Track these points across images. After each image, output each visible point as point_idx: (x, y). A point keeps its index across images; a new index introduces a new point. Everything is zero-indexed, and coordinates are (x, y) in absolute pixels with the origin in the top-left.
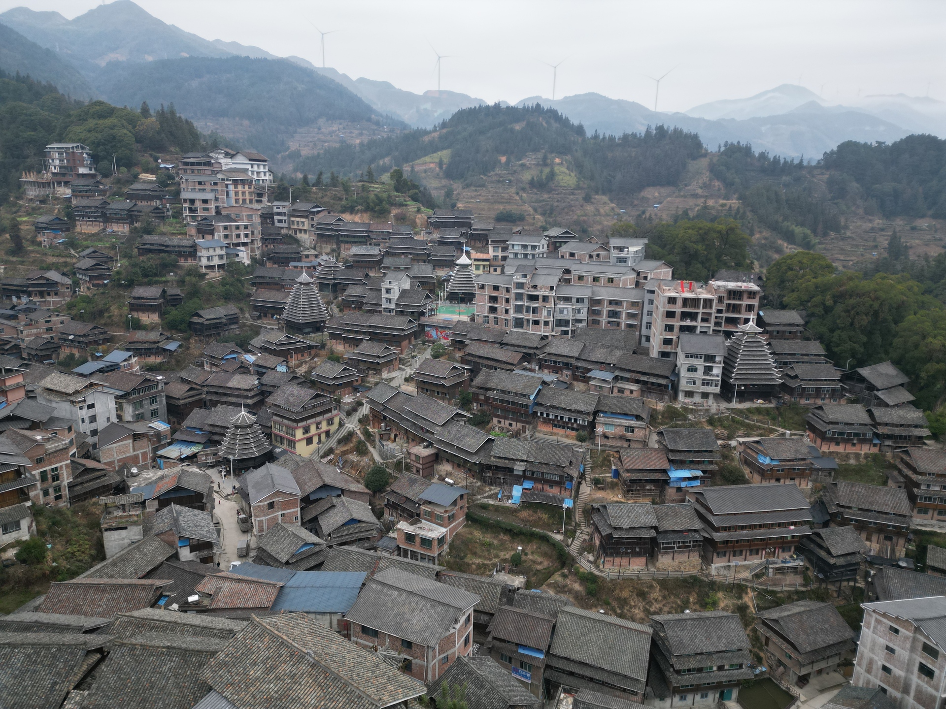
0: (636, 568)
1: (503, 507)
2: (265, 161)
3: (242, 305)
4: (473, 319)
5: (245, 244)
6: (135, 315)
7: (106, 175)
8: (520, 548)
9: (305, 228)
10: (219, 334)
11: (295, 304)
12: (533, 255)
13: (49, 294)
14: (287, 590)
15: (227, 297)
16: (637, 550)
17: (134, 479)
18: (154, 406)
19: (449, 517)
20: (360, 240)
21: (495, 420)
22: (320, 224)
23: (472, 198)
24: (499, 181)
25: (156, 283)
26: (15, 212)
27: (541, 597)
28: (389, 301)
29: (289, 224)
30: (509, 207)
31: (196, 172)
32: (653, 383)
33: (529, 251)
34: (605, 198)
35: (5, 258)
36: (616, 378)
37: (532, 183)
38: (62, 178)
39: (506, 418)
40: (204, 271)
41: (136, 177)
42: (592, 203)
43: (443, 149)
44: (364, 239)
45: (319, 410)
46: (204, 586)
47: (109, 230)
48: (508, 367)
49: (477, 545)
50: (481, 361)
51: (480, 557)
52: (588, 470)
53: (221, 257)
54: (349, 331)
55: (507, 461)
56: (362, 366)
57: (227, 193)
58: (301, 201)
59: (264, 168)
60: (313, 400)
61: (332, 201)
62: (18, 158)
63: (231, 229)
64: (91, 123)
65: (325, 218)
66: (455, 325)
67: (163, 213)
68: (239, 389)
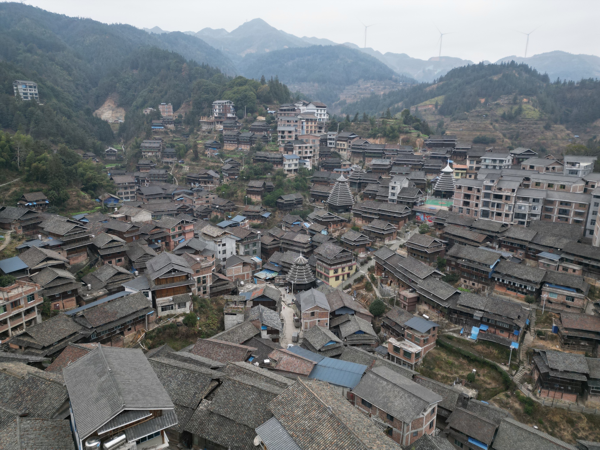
0: (567, 401)
1: (463, 340)
2: (325, 107)
3: (305, 194)
4: (451, 209)
5: (309, 157)
6: (249, 196)
7: (240, 118)
8: (474, 370)
9: (345, 148)
10: (291, 210)
11: (335, 194)
13: (209, 183)
14: (318, 367)
15: (297, 188)
16: (570, 388)
17: (242, 287)
18: (255, 248)
19: (424, 341)
20: (378, 155)
21: (462, 280)
22: (354, 145)
23: (457, 127)
24: (478, 116)
25: (261, 178)
26: (196, 138)
27: (488, 408)
28: (393, 194)
29: (336, 145)
30: (484, 134)
31: (286, 115)
32: (593, 266)
33: (497, 164)
34: (562, 127)
35: (190, 162)
36: (562, 260)
37: (503, 117)
38: (219, 120)
39: (470, 279)
40: (286, 172)
41: (255, 118)
42: (551, 130)
43: (439, 95)
44: (380, 155)
45: (344, 260)
46: (273, 355)
47: (240, 148)
48: (475, 244)
49: (443, 363)
50: (455, 238)
51: (444, 371)
52: (533, 324)
53: (296, 165)
54: (366, 212)
55: (469, 309)
56: (372, 235)
57: (302, 127)
58: (344, 131)
59: (324, 111)
60: (341, 254)
61: (363, 131)
62: (199, 109)
63: (303, 148)
64: (235, 89)
65: (356, 141)
66: (438, 212)
67: (268, 139)
68: (299, 242)
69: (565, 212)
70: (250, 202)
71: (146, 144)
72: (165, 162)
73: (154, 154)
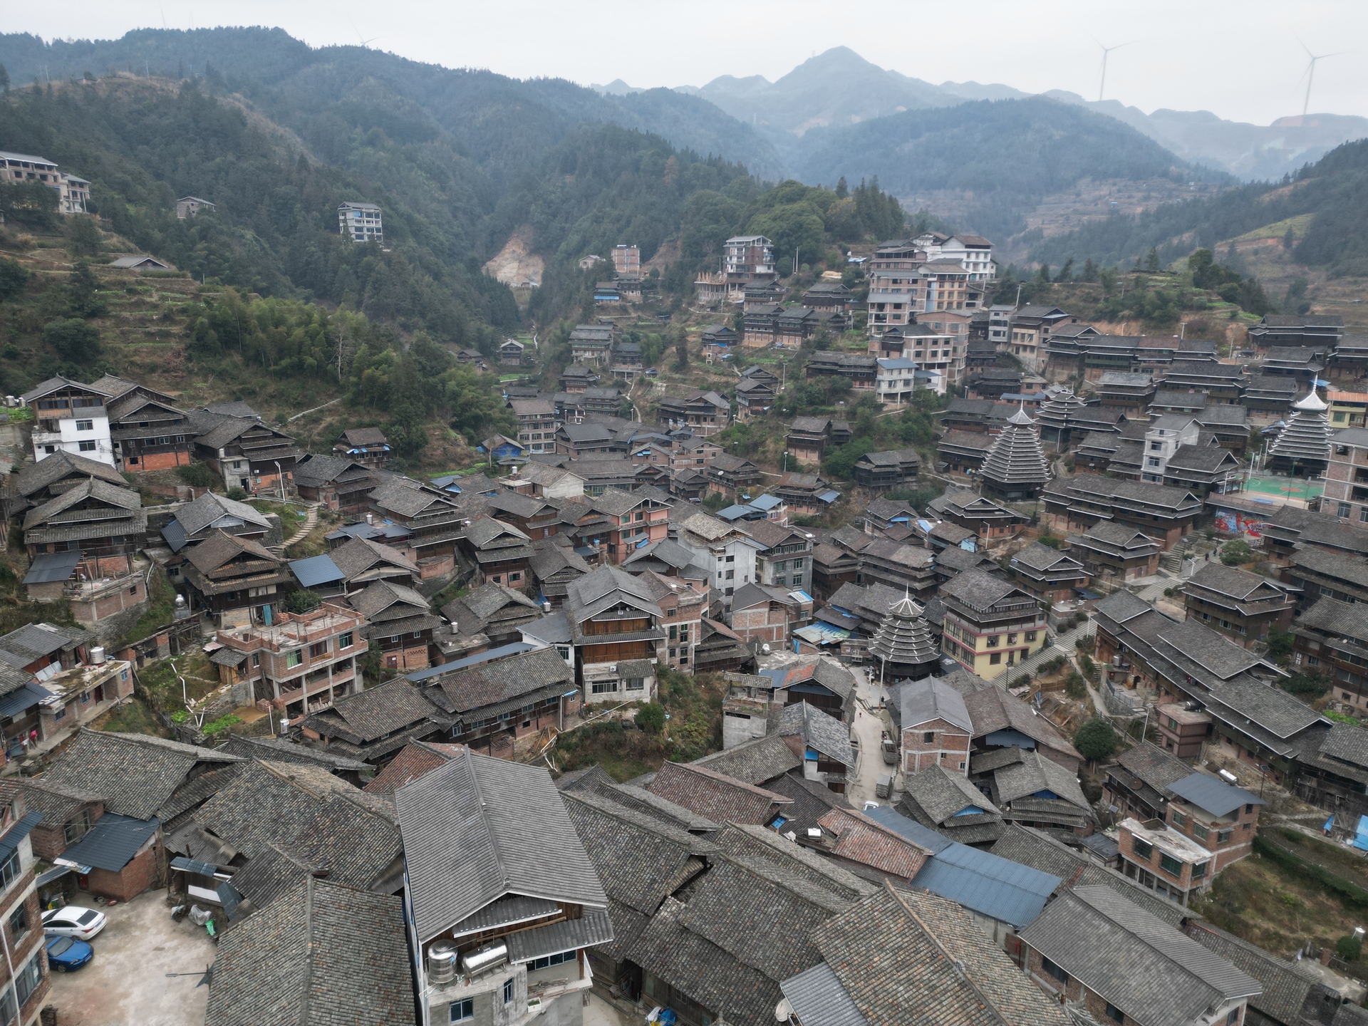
1: (1332, 848)
2: (988, 247)
3: (925, 451)
4: (1315, 506)
5: (941, 366)
6: (792, 452)
7: (784, 275)
8: (1360, 930)
9: (1033, 343)
10: (889, 487)
11: (1000, 455)
13: (705, 420)
14: (936, 864)
15: (907, 438)
17: (764, 658)
18: (798, 571)
19: (1220, 836)
20: (1119, 363)
21: (1337, 692)
22: (1057, 338)
23: (1344, 295)
25: (822, 413)
26: (686, 321)
28: (1155, 461)
29: (1010, 338)
31: (892, 266)
35: (668, 374)
38: (736, 281)
40: (882, 400)
41: (818, 275)
43: (1297, 213)
44: (1126, 362)
45: (1016, 615)
47: (778, 344)
49: (1269, 898)
50: (1322, 582)
51: (1272, 919)
53: (907, 382)
54: (1079, 503)
56: (1092, 560)
57: (929, 294)
58: (1033, 304)
59: (985, 257)
60: (1009, 600)
61: (1081, 304)
62: (696, 256)
63: (926, 344)
64: (778, 209)
65: (1065, 328)
66: (1278, 513)
67: (844, 322)
68: (905, 566)
70: (793, 466)
71: (582, 333)
72: (618, 373)
73: (596, 355)
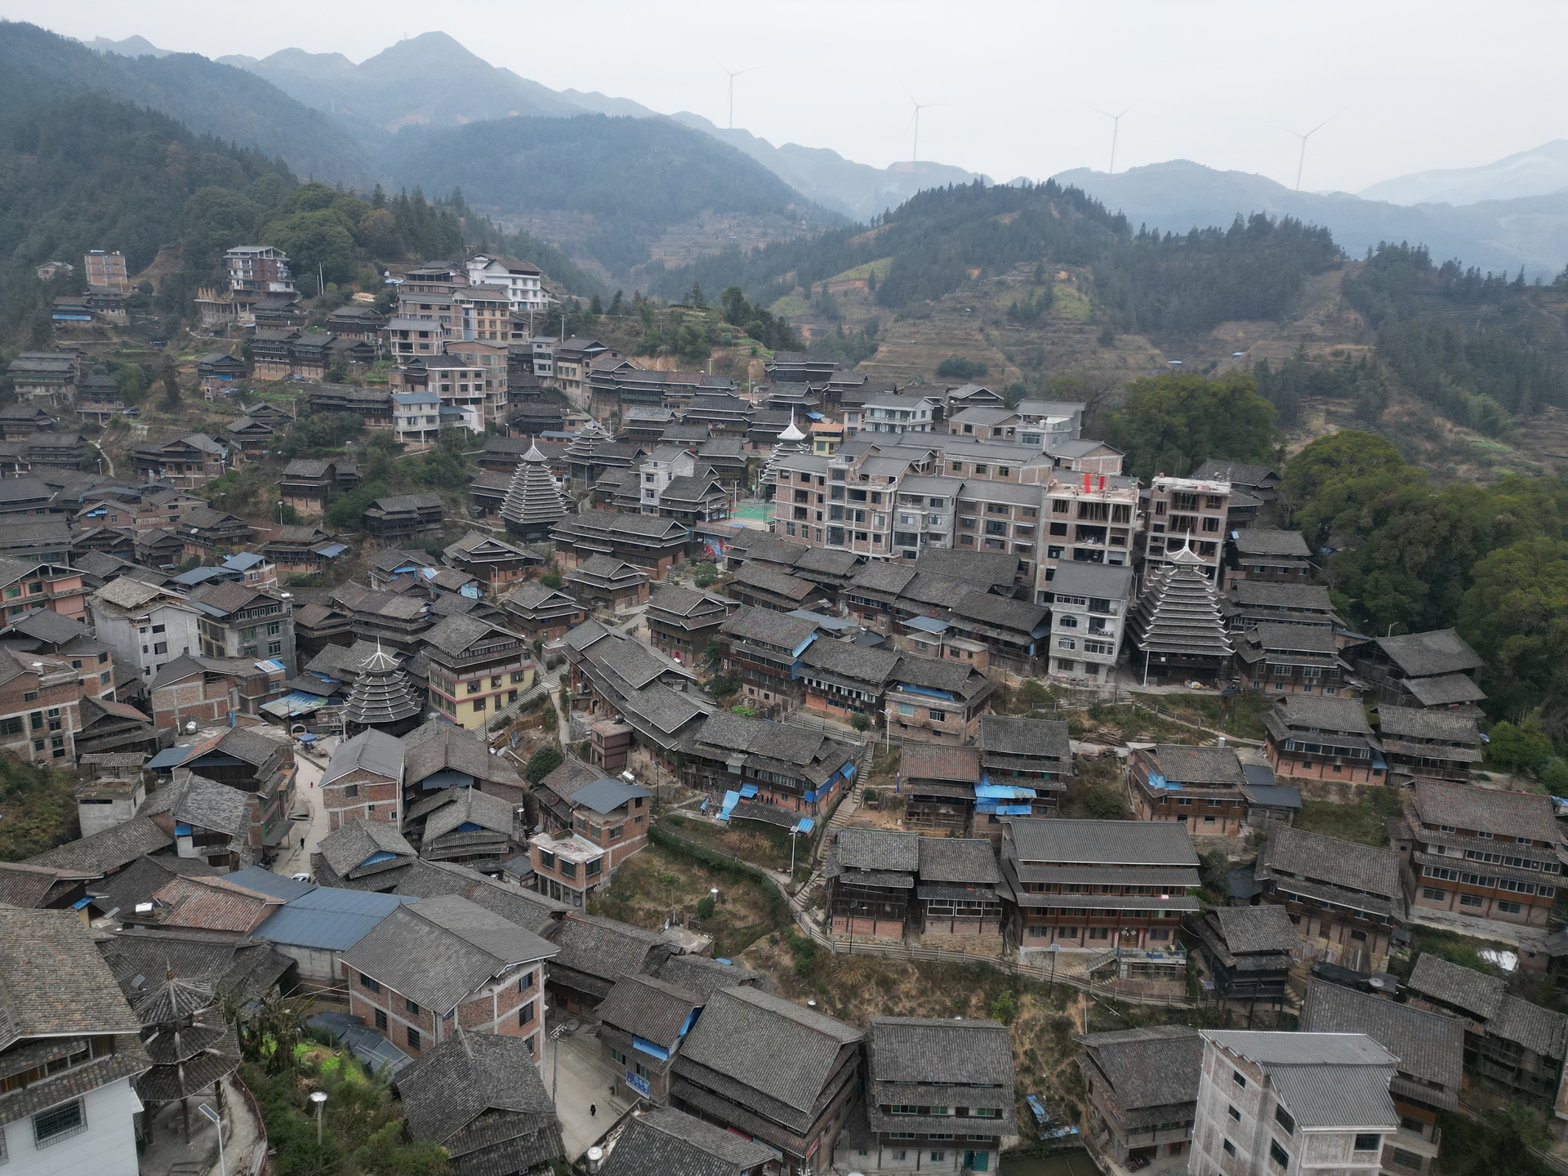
0: (885, 939)
1: (704, 824)
2: (536, 274)
3: (455, 495)
4: (772, 530)
5: (476, 401)
6: (289, 502)
7: (308, 295)
8: (715, 891)
9: (577, 378)
10: (408, 536)
11: (517, 493)
12: (904, 428)
13: (189, 468)
14: (284, 911)
15: (430, 481)
16: (888, 909)
17: (187, 738)
18: (274, 638)
19: (612, 833)
20: (651, 398)
21: (746, 687)
22: (597, 372)
23: (905, 336)
24: (955, 310)
25: (327, 455)
26: (183, 349)
27: (705, 968)
28: (651, 493)
29: (555, 371)
30: (962, 353)
31: (426, 289)
32: (1007, 643)
33: (897, 421)
34: (1140, 340)
35: (155, 414)
36: (951, 632)
37: (1013, 314)
38: (245, 300)
39: (760, 686)
40: (402, 439)
41: (348, 299)
42: (1115, 348)
43: (880, 256)
44: (653, 397)
45: (497, 656)
46: (168, 892)
47: (297, 376)
48: (778, 603)
49: (652, 880)
50: (753, 594)
51: (654, 900)
52: (864, 776)
53: (430, 419)
54: (583, 539)
55: (719, 751)
56: (587, 595)
57: (467, 323)
58: (577, 337)
59: (535, 285)
60: (486, 641)
61: (626, 337)
62: (204, 268)
63: (453, 377)
64: (296, 218)
65: (605, 363)
66: (738, 535)
67: (373, 351)
68: (396, 619)
69: (998, 528)
70: (291, 518)
71: (29, 362)
72: (88, 415)
73: (51, 391)
